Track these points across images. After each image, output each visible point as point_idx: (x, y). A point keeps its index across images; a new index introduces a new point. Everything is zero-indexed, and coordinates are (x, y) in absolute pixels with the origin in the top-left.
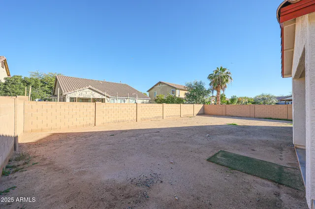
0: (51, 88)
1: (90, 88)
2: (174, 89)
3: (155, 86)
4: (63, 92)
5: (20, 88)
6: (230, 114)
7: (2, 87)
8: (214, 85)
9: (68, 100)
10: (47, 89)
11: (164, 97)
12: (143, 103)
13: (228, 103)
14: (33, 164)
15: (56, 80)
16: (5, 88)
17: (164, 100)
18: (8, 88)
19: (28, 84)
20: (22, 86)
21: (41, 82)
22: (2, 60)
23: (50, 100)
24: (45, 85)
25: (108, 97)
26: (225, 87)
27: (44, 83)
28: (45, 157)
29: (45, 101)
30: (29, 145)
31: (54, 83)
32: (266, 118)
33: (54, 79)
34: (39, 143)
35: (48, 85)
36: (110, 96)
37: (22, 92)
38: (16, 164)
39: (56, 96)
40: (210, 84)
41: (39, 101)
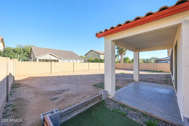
0: (28, 53)
1: (50, 54)
2: (99, 54)
3: (89, 52)
4: (35, 56)
5: (12, 54)
6: (126, 68)
7: (2, 54)
8: (119, 52)
9: (38, 61)
10: (26, 54)
11: (93, 59)
12: (81, 62)
13: (130, 62)
14: (22, 86)
15: (31, 49)
16: (4, 54)
17: (93, 60)
18: (5, 54)
19: (16, 52)
20: (13, 53)
21: (23, 50)
22: (1, 38)
23: (27, 61)
24: (25, 52)
25: (60, 59)
26: (125, 53)
27: (24, 50)
28: (26, 84)
29: (25, 61)
30: (19, 81)
31: (30, 50)
32: (144, 70)
33: (30, 49)
34: (24, 80)
35: (26, 52)
36: (61, 58)
37: (13, 56)
38: (15, 86)
39: (31, 58)
40: (117, 52)
41: (22, 61)
